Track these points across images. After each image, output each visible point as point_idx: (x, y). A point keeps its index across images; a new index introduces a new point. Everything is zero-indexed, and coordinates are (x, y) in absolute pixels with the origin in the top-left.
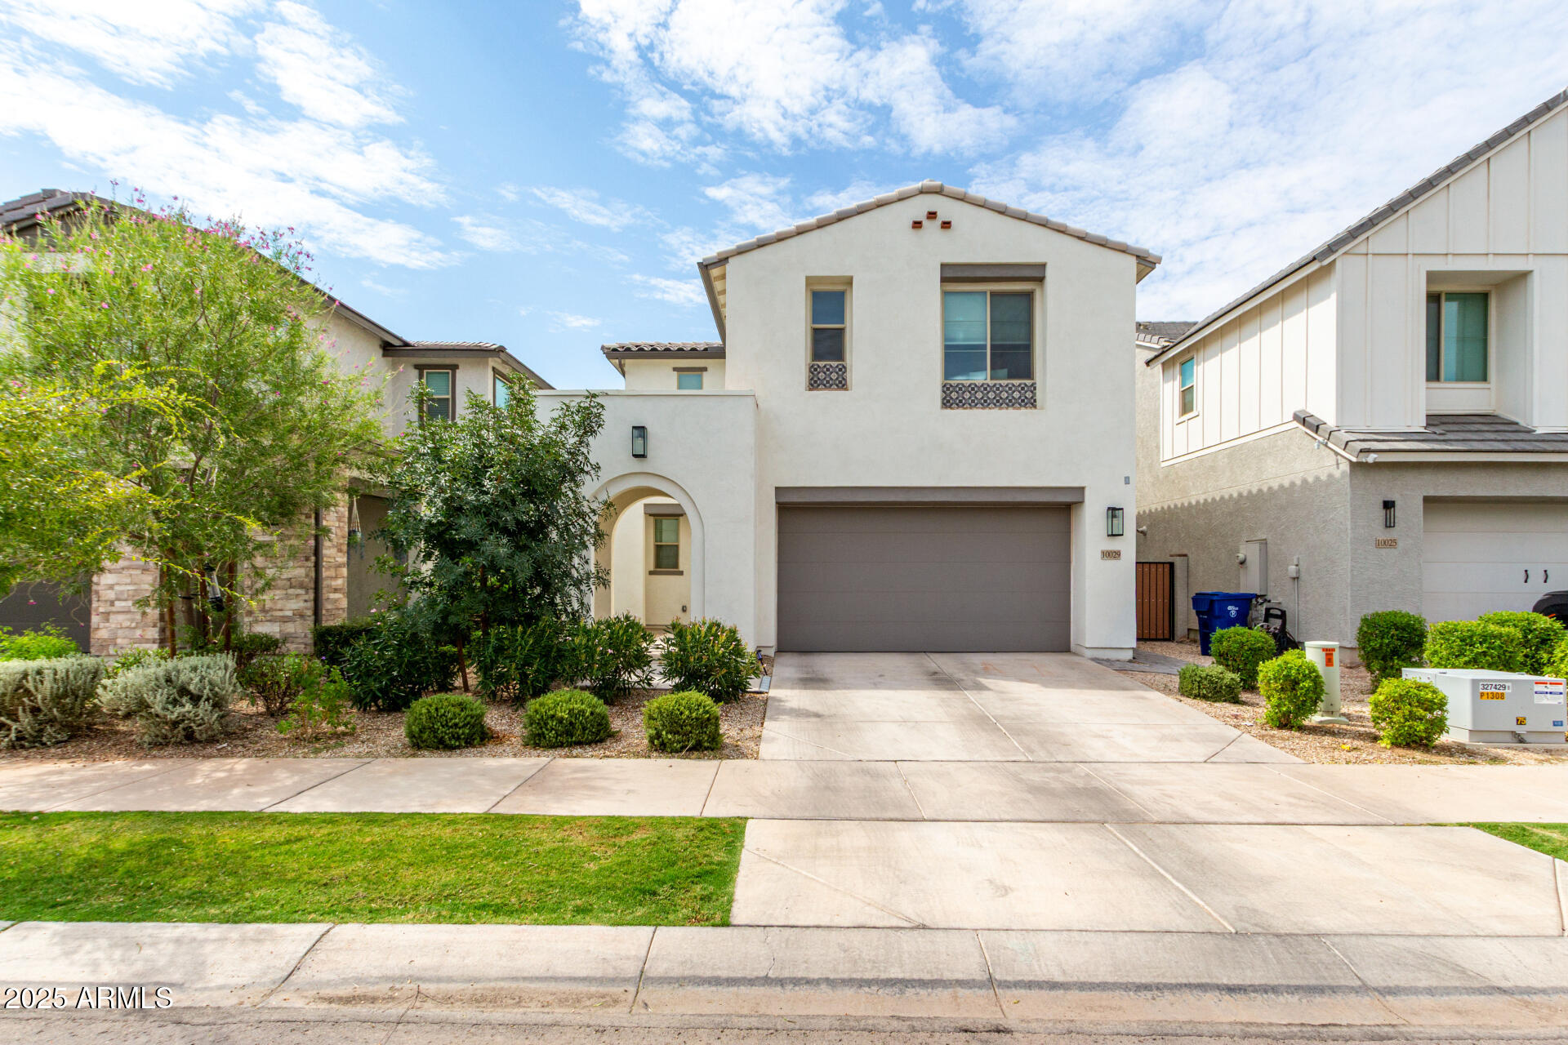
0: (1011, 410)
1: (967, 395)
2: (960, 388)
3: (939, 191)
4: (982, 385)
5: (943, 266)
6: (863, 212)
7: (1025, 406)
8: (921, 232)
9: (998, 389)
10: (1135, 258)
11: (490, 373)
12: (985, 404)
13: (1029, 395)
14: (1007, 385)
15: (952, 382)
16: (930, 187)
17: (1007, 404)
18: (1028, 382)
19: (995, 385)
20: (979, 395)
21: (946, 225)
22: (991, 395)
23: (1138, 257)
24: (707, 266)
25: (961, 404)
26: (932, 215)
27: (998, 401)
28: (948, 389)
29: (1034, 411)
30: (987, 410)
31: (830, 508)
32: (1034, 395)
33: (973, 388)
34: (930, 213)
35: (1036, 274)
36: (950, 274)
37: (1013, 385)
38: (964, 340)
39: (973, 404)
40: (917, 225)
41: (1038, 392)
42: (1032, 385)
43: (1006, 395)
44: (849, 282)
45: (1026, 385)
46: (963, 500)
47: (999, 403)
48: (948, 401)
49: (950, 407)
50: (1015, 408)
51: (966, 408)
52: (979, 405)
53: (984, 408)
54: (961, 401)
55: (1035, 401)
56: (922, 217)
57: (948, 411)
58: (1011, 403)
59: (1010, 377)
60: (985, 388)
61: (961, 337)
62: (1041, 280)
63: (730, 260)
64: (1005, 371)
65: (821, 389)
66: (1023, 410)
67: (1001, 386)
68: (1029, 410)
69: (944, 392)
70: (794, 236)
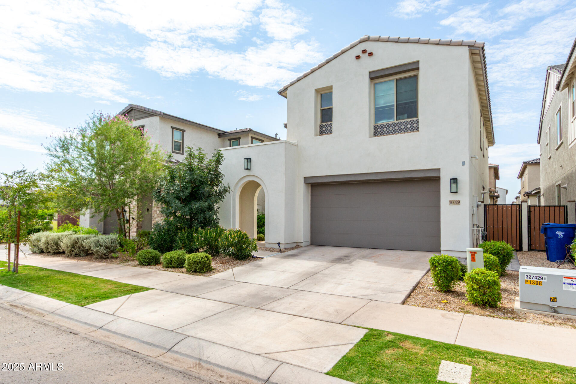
0: (406, 134)
1: (385, 129)
2: (382, 126)
3: (368, 40)
4: (392, 124)
5: (370, 73)
6: (336, 57)
7: (413, 131)
8: (360, 60)
9: (400, 124)
10: (467, 47)
11: (250, 139)
12: (394, 132)
13: (415, 125)
14: (404, 122)
15: (378, 124)
16: (364, 39)
17: (404, 131)
18: (415, 119)
19: (398, 123)
20: (391, 129)
21: (370, 54)
22: (397, 128)
23: (469, 46)
24: (280, 92)
25: (382, 134)
26: (364, 51)
27: (400, 130)
28: (376, 128)
29: (417, 132)
30: (395, 135)
31: (331, 184)
32: (418, 125)
33: (388, 126)
34: (363, 51)
35: (415, 67)
36: (373, 76)
37: (407, 122)
38: (384, 104)
39: (388, 133)
40: (358, 57)
41: (420, 123)
42: (417, 120)
43: (404, 127)
44: (331, 88)
45: (413, 121)
46: (380, 178)
47: (400, 131)
48: (376, 133)
49: (377, 136)
50: (408, 133)
51: (385, 135)
52: (390, 133)
53: (393, 134)
54: (382, 132)
55: (418, 128)
56: (359, 53)
57: (377, 137)
58: (406, 130)
59: (408, 118)
60: (394, 125)
61: (382, 103)
62: (418, 69)
63: (288, 88)
64: (406, 115)
65: (324, 135)
66: (412, 133)
67: (401, 123)
68: (415, 133)
69: (374, 129)
70: (310, 74)
